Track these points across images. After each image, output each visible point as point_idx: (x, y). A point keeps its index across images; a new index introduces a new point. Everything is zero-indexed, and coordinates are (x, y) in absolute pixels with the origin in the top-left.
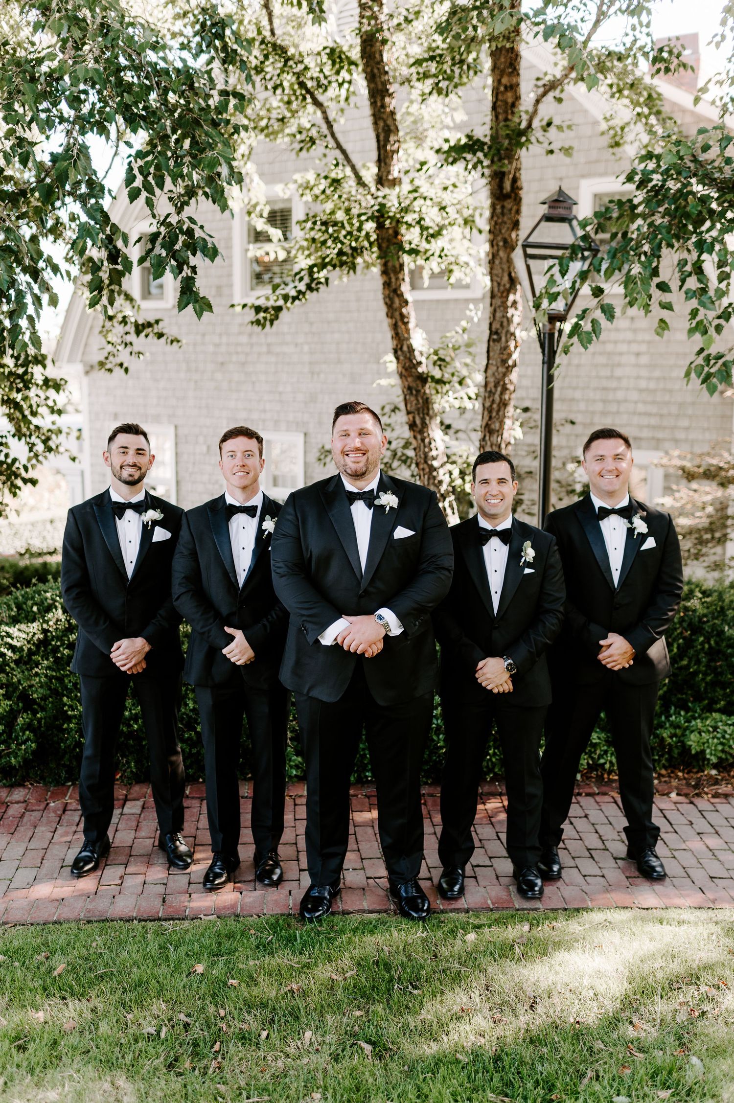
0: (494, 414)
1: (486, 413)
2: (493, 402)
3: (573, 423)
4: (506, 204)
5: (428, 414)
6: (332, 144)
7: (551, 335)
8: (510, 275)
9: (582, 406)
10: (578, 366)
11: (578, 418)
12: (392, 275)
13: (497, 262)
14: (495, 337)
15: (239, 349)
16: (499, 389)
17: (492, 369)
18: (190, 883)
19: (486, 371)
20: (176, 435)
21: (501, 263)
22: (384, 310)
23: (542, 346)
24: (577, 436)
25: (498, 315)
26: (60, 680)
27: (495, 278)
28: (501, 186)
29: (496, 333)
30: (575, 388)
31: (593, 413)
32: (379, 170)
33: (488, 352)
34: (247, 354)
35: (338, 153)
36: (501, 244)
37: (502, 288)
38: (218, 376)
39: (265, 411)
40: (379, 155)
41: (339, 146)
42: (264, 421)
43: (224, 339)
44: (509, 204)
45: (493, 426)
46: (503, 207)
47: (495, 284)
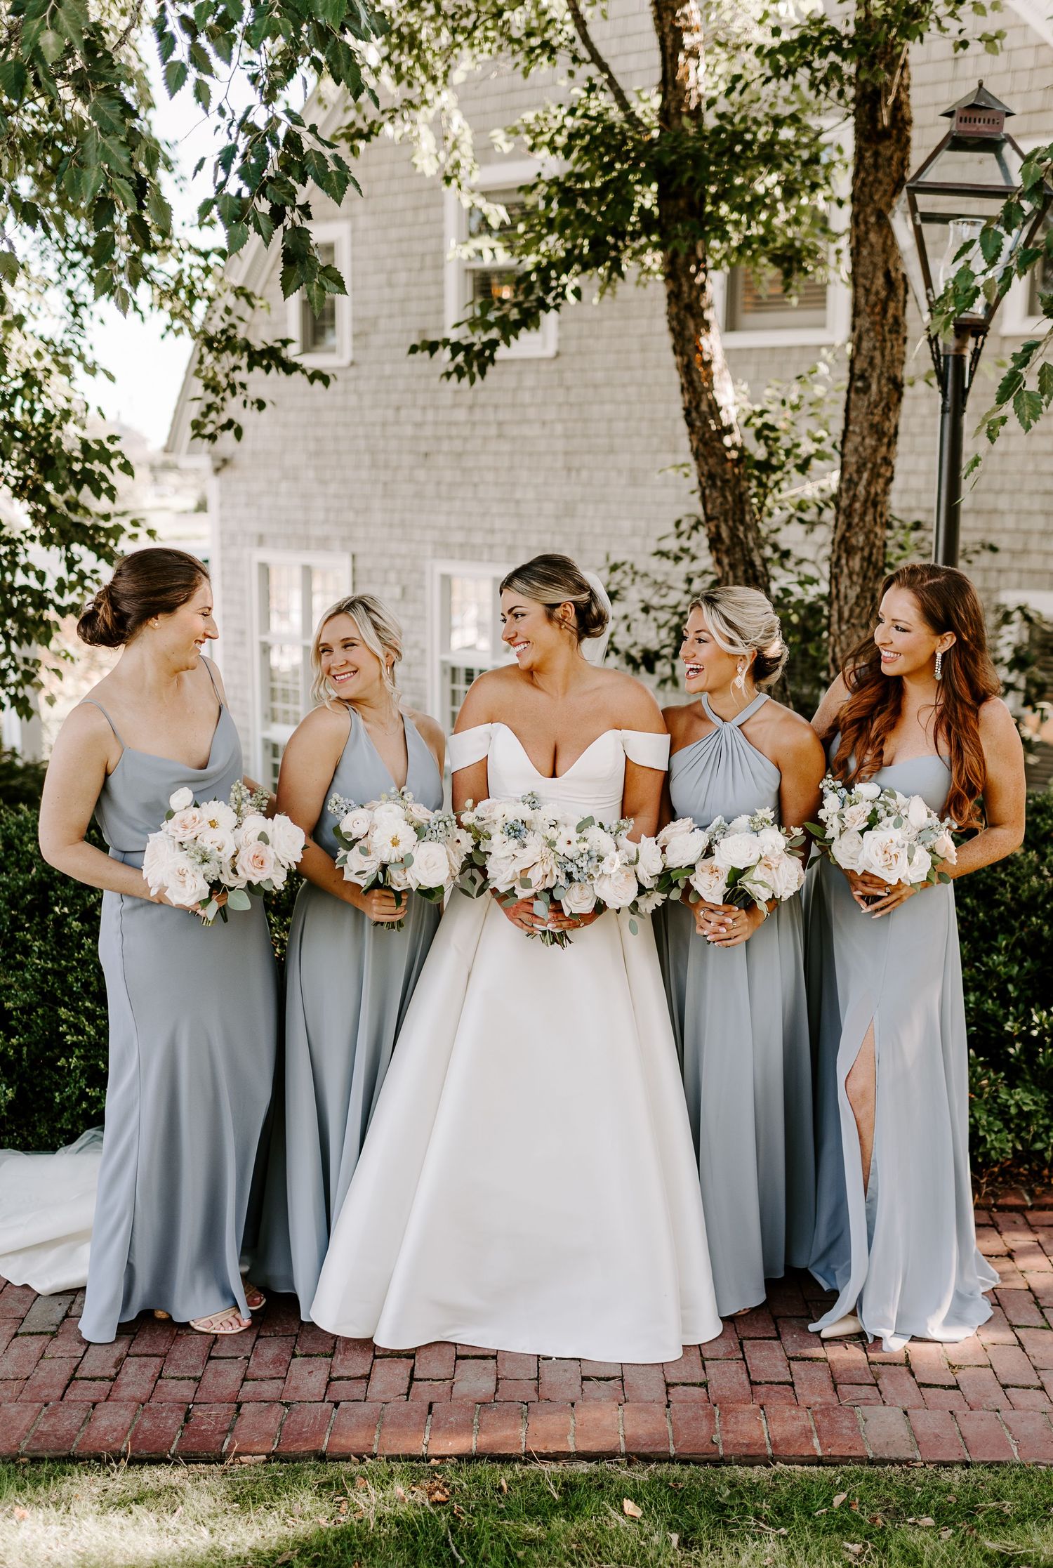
0: (856, 520)
1: (841, 518)
2: (854, 498)
3: (994, 549)
4: (881, 148)
5: (742, 521)
6: (584, 53)
7: (959, 359)
8: (887, 275)
9: (1010, 522)
10: (1004, 454)
11: (1003, 542)
12: (683, 280)
13: (865, 252)
14: (859, 384)
15: (454, 431)
16: (865, 475)
17: (854, 440)
18: (245, 1379)
19: (843, 443)
20: (354, 570)
21: (871, 254)
22: (668, 340)
23: (942, 381)
24: (1000, 571)
25: (866, 345)
26: (61, 975)
27: (861, 281)
28: (873, 118)
29: (862, 377)
30: (999, 492)
31: (1028, 533)
32: (664, 98)
33: (847, 410)
34: (465, 439)
35: (592, 70)
36: (872, 220)
37: (872, 298)
38: (421, 474)
39: (492, 531)
40: (664, 73)
41: (596, 58)
42: (491, 547)
43: (430, 416)
44: (887, 149)
45: (853, 541)
46: (876, 154)
47: (861, 291)
